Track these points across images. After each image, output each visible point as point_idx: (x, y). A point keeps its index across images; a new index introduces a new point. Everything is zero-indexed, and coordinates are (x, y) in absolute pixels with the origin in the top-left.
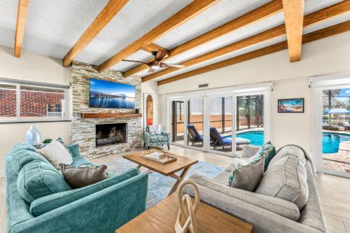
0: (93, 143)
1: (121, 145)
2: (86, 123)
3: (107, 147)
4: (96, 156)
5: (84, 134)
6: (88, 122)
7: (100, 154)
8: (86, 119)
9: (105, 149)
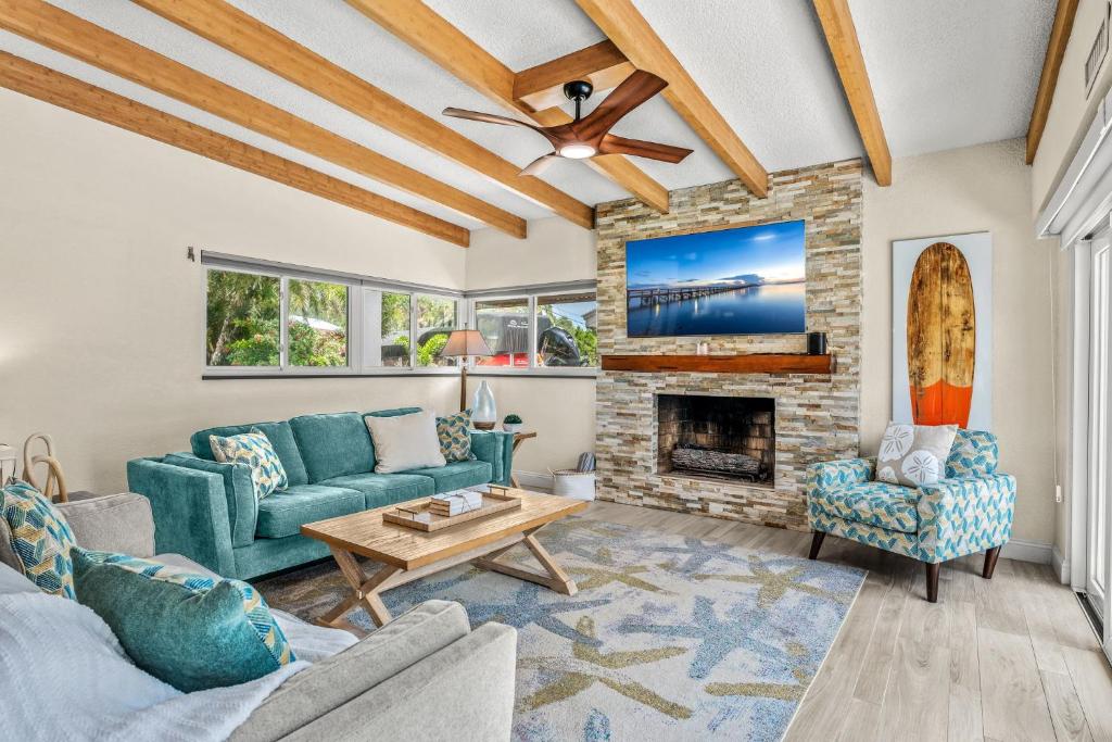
0: (647, 454)
1: (742, 490)
2: (625, 386)
3: (687, 481)
4: (654, 502)
5: (621, 420)
6: (630, 383)
7: (662, 496)
8: (627, 374)
9: (680, 485)
